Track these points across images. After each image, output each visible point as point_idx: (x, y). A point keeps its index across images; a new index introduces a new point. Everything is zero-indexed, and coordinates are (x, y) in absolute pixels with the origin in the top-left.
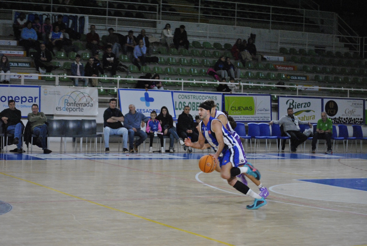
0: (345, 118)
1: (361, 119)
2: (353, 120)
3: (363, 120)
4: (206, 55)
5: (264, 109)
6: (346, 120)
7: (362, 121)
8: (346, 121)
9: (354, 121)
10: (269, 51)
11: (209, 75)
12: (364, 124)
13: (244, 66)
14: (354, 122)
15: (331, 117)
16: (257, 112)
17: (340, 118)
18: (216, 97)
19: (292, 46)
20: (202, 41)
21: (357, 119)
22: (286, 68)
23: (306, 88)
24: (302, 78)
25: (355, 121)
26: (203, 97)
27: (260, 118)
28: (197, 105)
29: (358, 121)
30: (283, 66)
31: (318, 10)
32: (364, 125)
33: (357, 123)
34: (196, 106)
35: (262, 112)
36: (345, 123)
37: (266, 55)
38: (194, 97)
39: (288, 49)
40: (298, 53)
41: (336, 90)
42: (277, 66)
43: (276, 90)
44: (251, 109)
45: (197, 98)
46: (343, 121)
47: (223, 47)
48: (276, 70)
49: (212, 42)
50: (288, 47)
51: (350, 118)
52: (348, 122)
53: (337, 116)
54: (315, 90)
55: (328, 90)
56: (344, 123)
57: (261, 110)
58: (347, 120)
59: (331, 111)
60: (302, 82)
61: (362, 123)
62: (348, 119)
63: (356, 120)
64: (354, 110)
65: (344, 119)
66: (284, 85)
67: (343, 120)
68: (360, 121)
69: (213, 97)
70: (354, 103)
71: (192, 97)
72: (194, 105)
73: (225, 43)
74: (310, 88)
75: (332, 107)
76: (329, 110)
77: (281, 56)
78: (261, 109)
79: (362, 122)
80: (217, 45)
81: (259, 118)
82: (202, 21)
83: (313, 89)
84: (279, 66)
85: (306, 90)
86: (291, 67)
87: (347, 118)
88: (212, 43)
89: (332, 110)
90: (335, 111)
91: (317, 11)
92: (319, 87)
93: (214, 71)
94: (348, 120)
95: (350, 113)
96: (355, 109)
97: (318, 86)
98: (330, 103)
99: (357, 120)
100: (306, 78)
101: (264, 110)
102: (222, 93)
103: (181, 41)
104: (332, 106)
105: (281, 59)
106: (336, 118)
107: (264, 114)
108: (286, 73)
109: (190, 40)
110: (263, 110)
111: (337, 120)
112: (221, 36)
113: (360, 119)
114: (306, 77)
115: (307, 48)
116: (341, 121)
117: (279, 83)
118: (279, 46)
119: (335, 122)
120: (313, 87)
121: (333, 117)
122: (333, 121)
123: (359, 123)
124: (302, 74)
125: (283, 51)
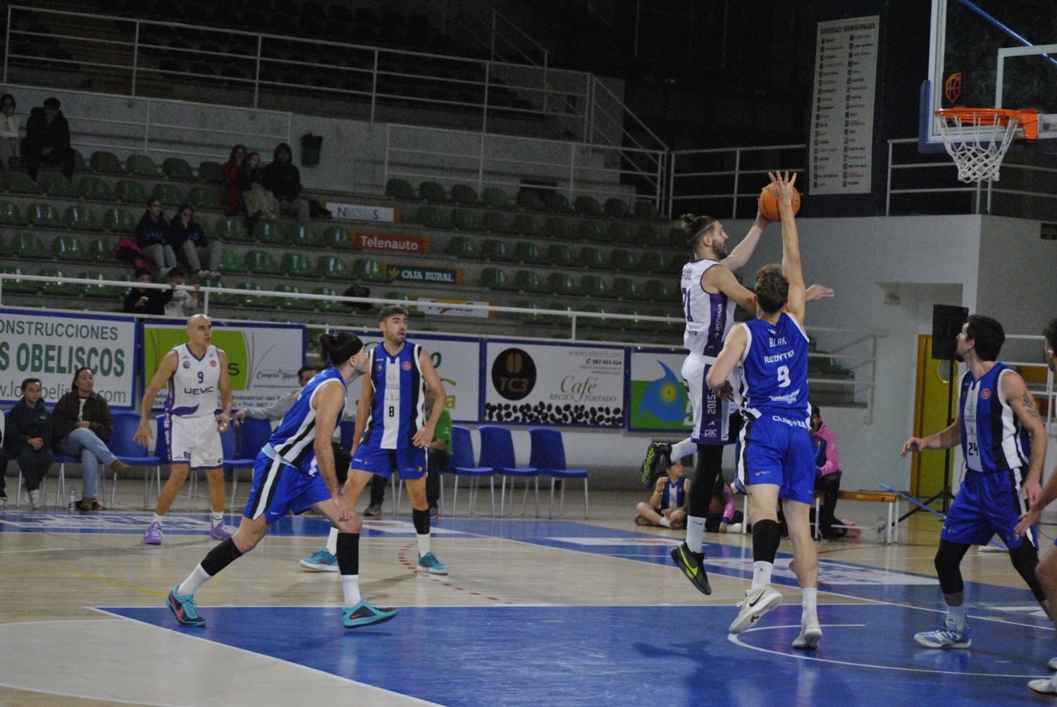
0: (562, 407)
1: (616, 411)
2: (587, 413)
3: (623, 414)
4: (125, 197)
5: (280, 371)
6: (564, 412)
7: (620, 415)
8: (565, 417)
9: (591, 416)
10: (349, 189)
11: (116, 260)
12: (627, 426)
13: (250, 233)
14: (591, 421)
15: (512, 403)
16: (255, 381)
17: (542, 404)
18: (116, 329)
19: (429, 176)
20: (122, 151)
21: (601, 409)
22: (395, 245)
23: (445, 309)
24: (439, 276)
25: (593, 418)
26: (70, 328)
27: (264, 401)
28: (47, 353)
29: (606, 416)
30: (383, 237)
31: (542, 65)
32: (626, 429)
33: (601, 423)
34: (43, 357)
35: (273, 381)
36: (559, 420)
37: (333, 202)
38: (37, 329)
39: (416, 185)
40: (449, 196)
41: (545, 316)
42: (364, 238)
43: (338, 311)
44: (235, 372)
45: (49, 332)
46: (552, 416)
47: (196, 174)
48: (356, 247)
49: (159, 154)
50: (416, 178)
51: (576, 407)
52: (570, 418)
53: (532, 399)
54: (473, 314)
55: (517, 314)
56: (558, 422)
57: (269, 376)
58: (568, 413)
59: (511, 382)
60: (434, 289)
61: (621, 425)
62: (572, 409)
63: (599, 414)
64: (591, 382)
65: (558, 410)
66: (367, 295)
67: (553, 411)
68: (614, 418)
69: (105, 330)
70: (592, 358)
71: (33, 326)
72: (37, 352)
73: (204, 160)
74: (458, 308)
75: (517, 371)
76: (504, 380)
77: (385, 204)
78: (269, 373)
79: (620, 420)
80: (173, 167)
81: (260, 402)
82: (143, 90)
83: (471, 310)
84: (371, 237)
85: (446, 313)
86: (411, 240)
87: (567, 407)
88: (160, 161)
89: (517, 380)
90: (526, 381)
91: (539, 68)
92: (491, 305)
93: (135, 247)
94: (571, 414)
95: (578, 391)
96: (596, 379)
97: (488, 301)
98: (511, 357)
99: (604, 413)
100: (453, 277)
101: (281, 376)
102: (136, 316)
103: (48, 150)
104: (514, 365)
105: (386, 214)
106: (528, 406)
107: (279, 387)
108: (387, 260)
109: (84, 147)
110: (276, 376)
111: (532, 412)
112: (208, 141)
113: (612, 410)
114: (453, 273)
115: (479, 183)
116: (546, 415)
117: (351, 289)
118: (387, 173)
119: (524, 420)
120: (470, 307)
121: (519, 403)
122: (519, 414)
123: (610, 423)
124: (444, 264)
125: (396, 190)
